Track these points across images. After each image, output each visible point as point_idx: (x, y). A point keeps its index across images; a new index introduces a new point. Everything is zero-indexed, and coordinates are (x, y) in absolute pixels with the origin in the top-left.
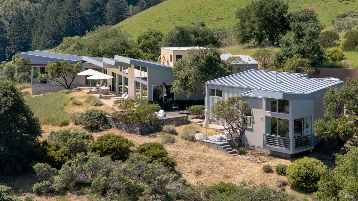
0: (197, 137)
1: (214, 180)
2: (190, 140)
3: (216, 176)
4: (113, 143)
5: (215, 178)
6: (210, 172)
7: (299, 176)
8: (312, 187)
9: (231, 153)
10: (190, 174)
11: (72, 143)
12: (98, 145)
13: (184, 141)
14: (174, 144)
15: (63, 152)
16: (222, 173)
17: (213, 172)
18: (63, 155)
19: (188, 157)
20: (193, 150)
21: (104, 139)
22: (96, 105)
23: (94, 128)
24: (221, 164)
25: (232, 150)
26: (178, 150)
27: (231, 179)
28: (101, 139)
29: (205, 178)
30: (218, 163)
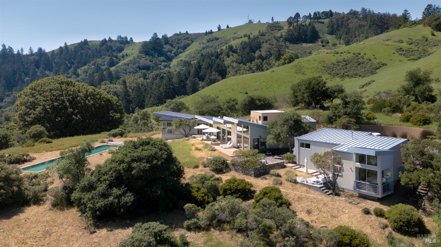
0: (299, 180)
1: (323, 218)
2: (294, 183)
3: (325, 215)
4: (239, 185)
5: (324, 217)
6: (318, 212)
7: (400, 221)
8: (414, 231)
9: (329, 195)
10: (302, 212)
11: (209, 185)
12: (228, 187)
13: (289, 183)
14: (282, 185)
15: (203, 193)
16: (328, 212)
17: (320, 212)
18: (203, 195)
19: (296, 197)
20: (298, 191)
21: (232, 181)
22: (212, 150)
23: (219, 171)
24: (324, 204)
25: (328, 192)
26: (287, 191)
27: (338, 219)
28: (229, 182)
29: (316, 217)
30: (322, 203)
